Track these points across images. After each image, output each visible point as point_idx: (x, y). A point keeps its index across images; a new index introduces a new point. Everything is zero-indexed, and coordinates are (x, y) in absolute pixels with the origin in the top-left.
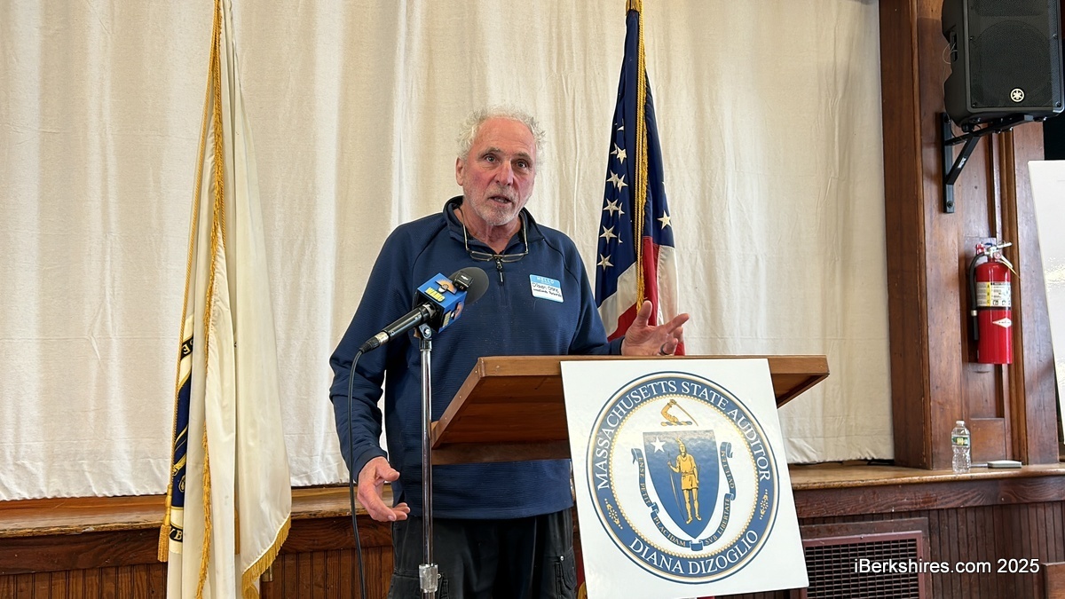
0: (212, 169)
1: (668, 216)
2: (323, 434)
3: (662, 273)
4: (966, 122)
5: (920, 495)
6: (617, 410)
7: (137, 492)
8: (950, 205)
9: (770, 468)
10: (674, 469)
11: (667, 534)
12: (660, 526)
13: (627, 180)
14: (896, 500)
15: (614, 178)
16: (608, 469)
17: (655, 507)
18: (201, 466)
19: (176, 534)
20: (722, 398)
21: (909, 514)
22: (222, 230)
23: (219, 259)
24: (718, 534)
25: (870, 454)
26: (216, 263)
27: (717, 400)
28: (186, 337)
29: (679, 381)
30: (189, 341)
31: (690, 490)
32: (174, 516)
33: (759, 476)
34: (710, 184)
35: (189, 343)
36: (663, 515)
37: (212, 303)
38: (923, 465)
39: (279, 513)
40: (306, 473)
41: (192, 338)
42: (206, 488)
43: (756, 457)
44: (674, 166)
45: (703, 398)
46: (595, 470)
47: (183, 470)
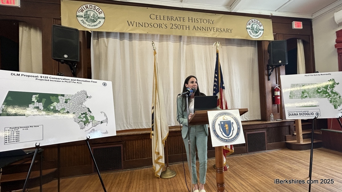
0: (155, 81)
1: (224, 84)
3: (223, 93)
4: (272, 66)
5: (265, 125)
6: (216, 118)
8: (270, 79)
9: (239, 126)
10: (225, 126)
12: (223, 135)
13: (217, 79)
14: (262, 126)
16: (215, 127)
17: (222, 132)
18: (156, 125)
19: (153, 135)
21: (263, 128)
22: (157, 90)
23: (157, 94)
24: (231, 136)
25: (257, 119)
28: (153, 106)
29: (225, 113)
31: (227, 129)
32: (152, 132)
37: (156, 101)
38: (266, 120)
39: (167, 131)
42: (156, 128)
43: (237, 124)
46: (213, 127)
47: (153, 126)
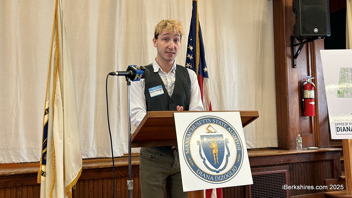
0: (55, 52)
1: (206, 68)
2: (92, 141)
3: (205, 86)
4: (300, 39)
5: (287, 158)
6: (192, 128)
7: (29, 161)
8: (295, 65)
9: (241, 146)
10: (210, 147)
11: (208, 168)
12: (206, 165)
13: (193, 57)
14: (279, 160)
15: (189, 56)
16: (189, 147)
17: (204, 159)
18: (52, 151)
19: (43, 174)
20: (225, 124)
21: (283, 164)
22: (59, 72)
23: (57, 82)
24: (224, 168)
25: (270, 146)
26: (56, 83)
27: (224, 125)
28: (47, 108)
29: (212, 119)
30: (47, 109)
31: (215, 154)
32: (43, 168)
33: (237, 149)
34: (219, 58)
35: (48, 110)
36: (207, 162)
37: (55, 96)
38: (287, 149)
39: (78, 167)
40: (87, 154)
41: (48, 108)
42: (53, 159)
43: (236, 143)
44: (208, 52)
45: (219, 124)
46: (185, 148)
47: (46, 153)
